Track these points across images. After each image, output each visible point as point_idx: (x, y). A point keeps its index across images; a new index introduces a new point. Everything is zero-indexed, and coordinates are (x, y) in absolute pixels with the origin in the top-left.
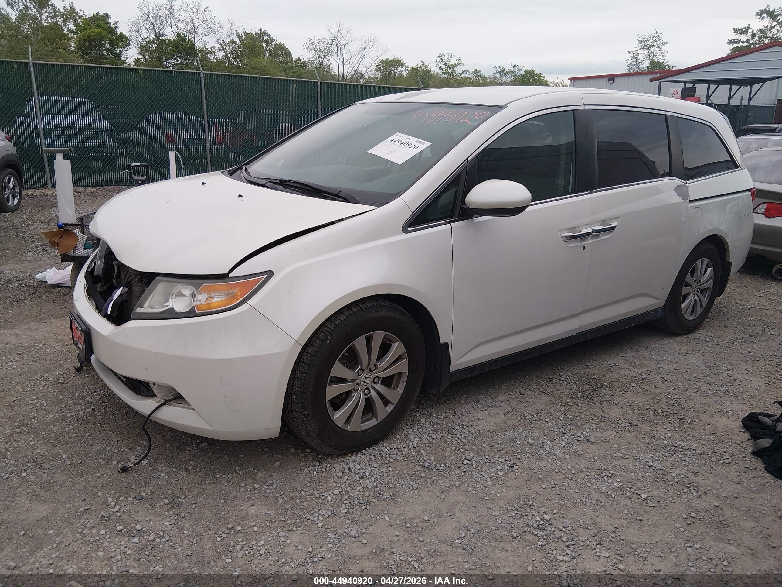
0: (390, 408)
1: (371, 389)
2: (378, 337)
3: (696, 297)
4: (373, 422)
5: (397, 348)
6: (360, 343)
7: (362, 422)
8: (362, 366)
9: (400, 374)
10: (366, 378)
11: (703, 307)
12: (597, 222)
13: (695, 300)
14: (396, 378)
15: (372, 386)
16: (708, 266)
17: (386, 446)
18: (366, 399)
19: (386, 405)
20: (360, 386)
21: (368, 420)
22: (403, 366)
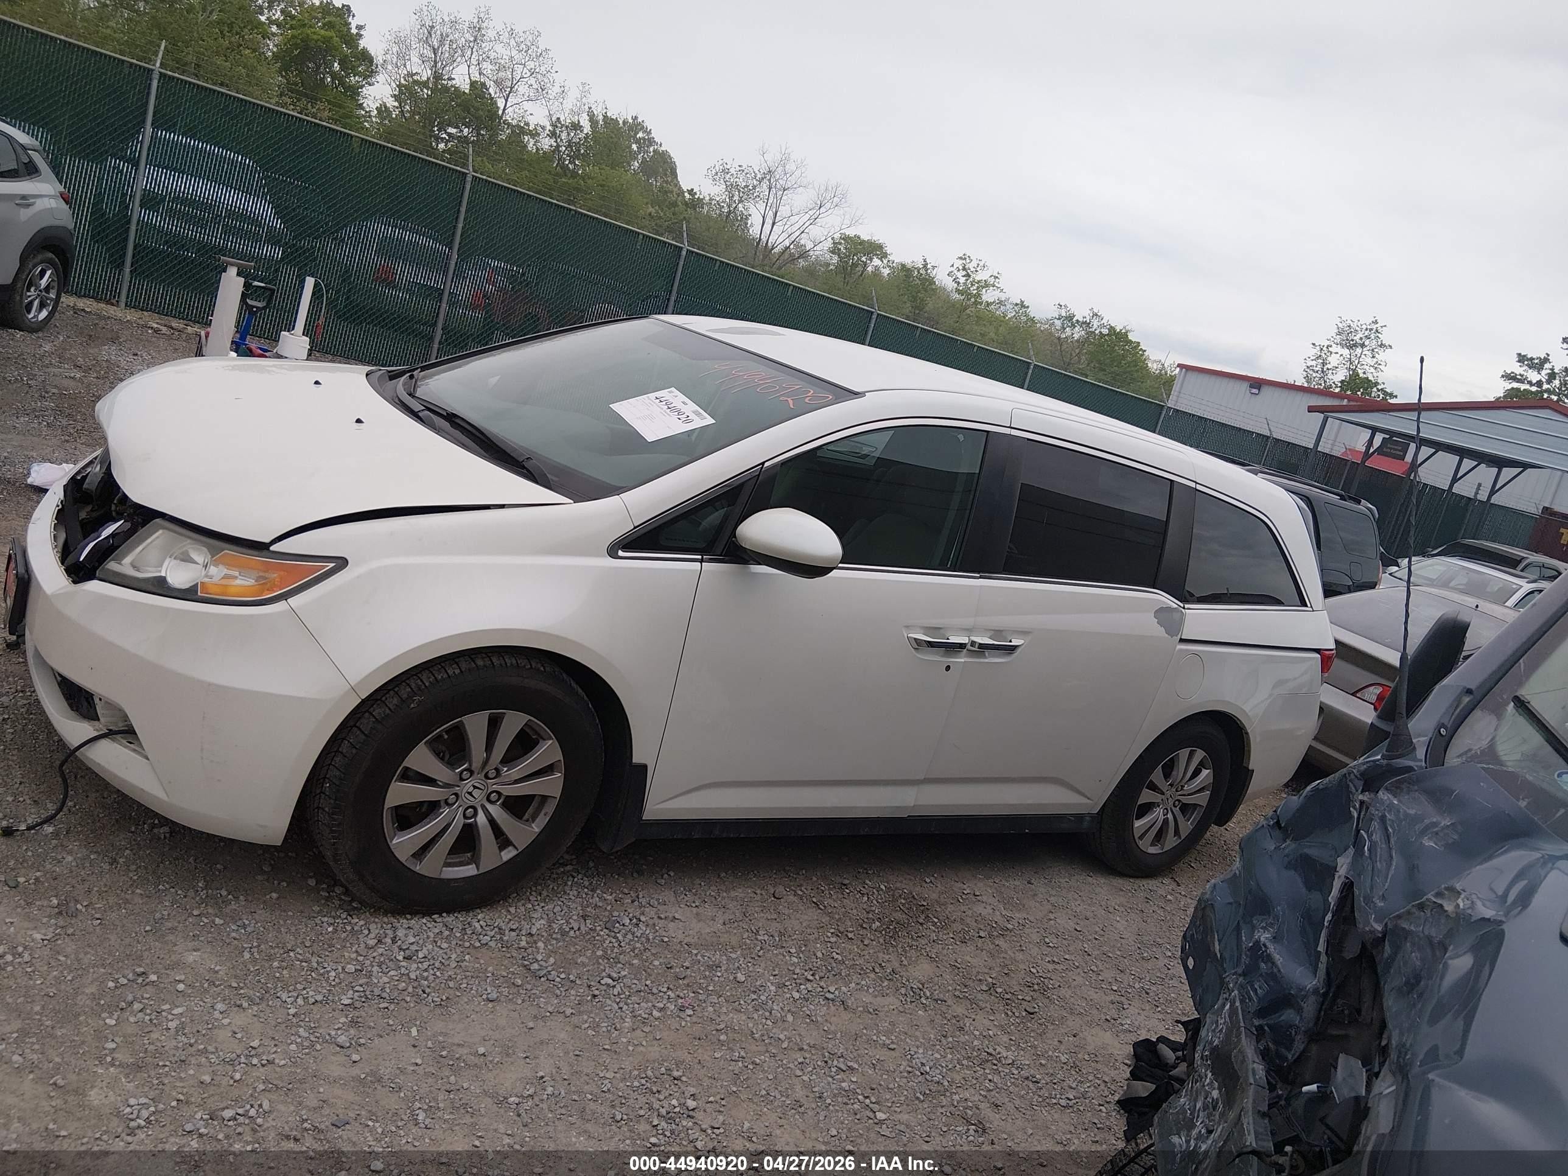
0: (508, 854)
1: (480, 812)
2: (514, 722)
3: (1170, 816)
4: (470, 870)
5: (548, 750)
6: (475, 724)
7: (448, 865)
8: (470, 765)
9: (544, 799)
10: (475, 787)
11: (1180, 838)
12: (987, 630)
13: (1166, 821)
14: (535, 804)
15: (483, 807)
16: (1202, 765)
17: (480, 920)
18: (465, 825)
19: (502, 848)
20: (460, 799)
21: (461, 864)
22: (553, 785)
